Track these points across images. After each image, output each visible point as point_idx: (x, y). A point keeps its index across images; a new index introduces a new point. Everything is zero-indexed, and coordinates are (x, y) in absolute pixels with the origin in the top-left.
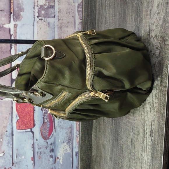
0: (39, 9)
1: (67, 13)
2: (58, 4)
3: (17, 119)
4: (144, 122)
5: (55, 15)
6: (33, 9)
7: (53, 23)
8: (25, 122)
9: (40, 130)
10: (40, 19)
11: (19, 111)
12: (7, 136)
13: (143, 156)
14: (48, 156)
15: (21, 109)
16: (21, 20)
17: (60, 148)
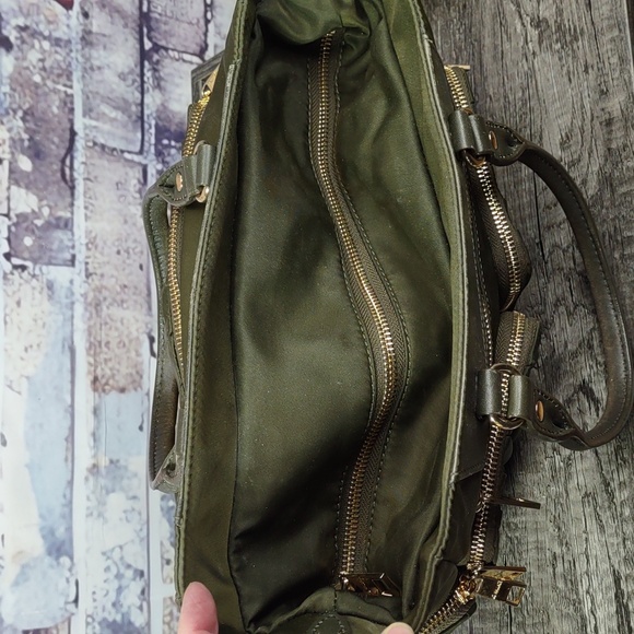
0: (13, 229)
1: (118, 253)
2: (87, 218)
5: (74, 257)
7: (68, 284)
10: (15, 267)
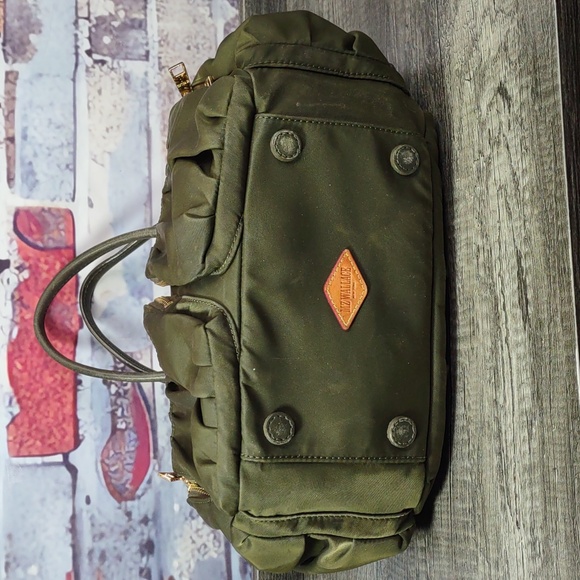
0: (93, 30)
1: (189, 48)
2: (159, 19)
3: (11, 413)
5: (148, 52)
6: (73, 27)
7: (142, 76)
8: (42, 427)
9: (100, 459)
10: (96, 62)
11: (21, 383)
13: (501, 401)
14: (131, 569)
15: (25, 374)
16: (30, 59)
17: (179, 540)
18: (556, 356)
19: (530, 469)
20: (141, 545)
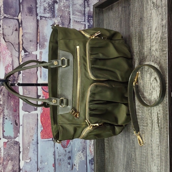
3: (41, 129)
4: (151, 114)
8: (48, 132)
11: (43, 123)
12: (33, 144)
13: (153, 141)
14: (66, 163)
15: (44, 121)
16: (45, 48)
17: (76, 156)
18: (164, 135)
19: (158, 155)
20: (68, 158)
